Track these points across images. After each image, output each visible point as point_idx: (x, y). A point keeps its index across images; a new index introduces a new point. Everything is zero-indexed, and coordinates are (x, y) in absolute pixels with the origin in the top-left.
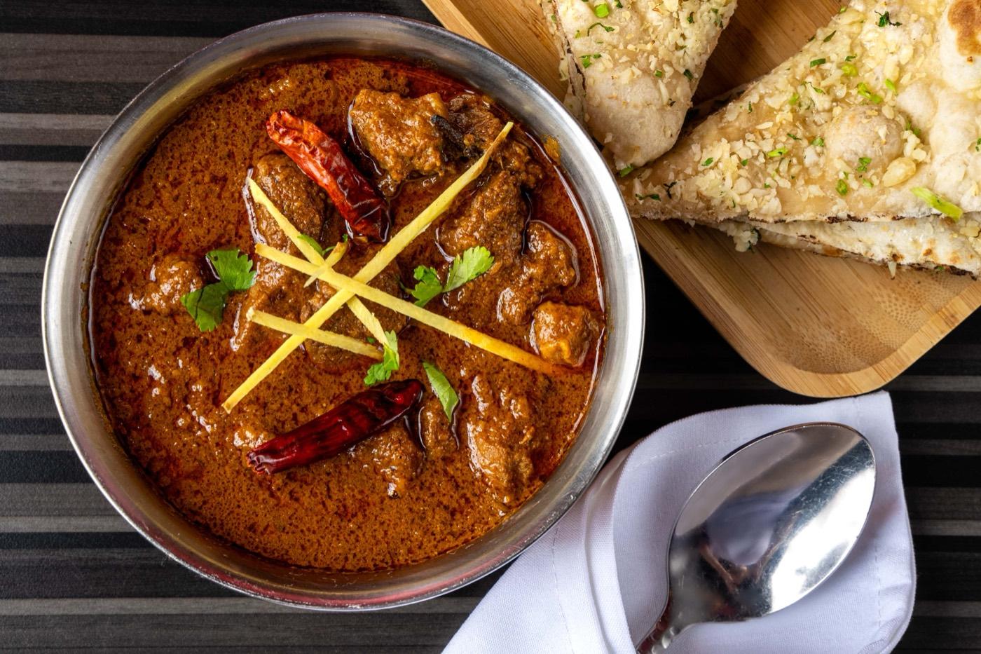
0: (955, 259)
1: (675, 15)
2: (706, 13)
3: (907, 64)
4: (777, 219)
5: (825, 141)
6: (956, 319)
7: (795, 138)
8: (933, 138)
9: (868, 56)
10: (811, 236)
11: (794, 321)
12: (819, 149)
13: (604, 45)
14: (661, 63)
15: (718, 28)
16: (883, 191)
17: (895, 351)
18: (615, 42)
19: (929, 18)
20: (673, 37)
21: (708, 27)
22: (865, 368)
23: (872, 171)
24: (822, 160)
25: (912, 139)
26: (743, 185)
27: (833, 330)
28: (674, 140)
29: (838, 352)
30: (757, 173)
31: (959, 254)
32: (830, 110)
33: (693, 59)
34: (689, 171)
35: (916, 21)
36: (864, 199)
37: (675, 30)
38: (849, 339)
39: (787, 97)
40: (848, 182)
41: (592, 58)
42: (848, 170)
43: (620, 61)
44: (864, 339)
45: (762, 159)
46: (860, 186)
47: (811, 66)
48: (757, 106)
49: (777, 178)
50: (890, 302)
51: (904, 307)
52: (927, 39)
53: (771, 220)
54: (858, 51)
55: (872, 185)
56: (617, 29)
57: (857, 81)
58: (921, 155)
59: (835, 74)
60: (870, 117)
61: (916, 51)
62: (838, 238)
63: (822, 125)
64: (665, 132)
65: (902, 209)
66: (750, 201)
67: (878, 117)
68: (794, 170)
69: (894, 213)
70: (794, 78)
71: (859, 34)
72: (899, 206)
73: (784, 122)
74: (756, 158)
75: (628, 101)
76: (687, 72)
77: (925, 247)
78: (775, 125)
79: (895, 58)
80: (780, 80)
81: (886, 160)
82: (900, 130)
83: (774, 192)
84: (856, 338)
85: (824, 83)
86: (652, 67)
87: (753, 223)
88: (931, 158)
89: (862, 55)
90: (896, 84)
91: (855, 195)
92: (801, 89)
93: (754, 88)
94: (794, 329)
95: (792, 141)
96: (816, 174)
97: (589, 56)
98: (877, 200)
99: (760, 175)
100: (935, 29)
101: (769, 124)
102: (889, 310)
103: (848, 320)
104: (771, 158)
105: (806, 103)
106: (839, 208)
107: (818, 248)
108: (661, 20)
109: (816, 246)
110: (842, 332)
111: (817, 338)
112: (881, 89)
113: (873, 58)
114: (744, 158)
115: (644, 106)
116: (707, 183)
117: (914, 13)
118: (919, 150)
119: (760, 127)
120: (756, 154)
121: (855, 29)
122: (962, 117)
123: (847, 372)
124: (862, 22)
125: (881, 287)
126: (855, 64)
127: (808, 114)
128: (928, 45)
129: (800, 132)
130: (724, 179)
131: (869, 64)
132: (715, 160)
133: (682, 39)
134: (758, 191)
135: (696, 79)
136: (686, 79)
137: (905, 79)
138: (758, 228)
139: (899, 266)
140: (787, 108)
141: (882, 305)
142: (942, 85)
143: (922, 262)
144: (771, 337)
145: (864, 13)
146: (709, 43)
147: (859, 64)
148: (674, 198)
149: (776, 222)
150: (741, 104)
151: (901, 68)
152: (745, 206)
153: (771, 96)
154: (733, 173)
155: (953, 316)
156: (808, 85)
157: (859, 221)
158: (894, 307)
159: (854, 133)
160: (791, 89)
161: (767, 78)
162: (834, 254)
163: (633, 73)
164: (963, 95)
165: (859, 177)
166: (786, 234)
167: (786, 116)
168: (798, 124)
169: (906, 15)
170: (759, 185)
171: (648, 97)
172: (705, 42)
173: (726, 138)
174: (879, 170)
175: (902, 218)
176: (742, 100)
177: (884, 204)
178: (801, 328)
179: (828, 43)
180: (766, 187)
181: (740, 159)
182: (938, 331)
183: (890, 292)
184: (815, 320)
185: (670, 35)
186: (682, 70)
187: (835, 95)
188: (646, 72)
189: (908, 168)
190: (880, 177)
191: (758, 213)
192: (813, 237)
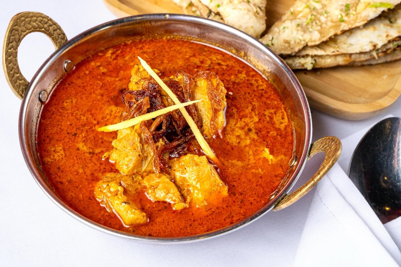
4: (320, 42)
5: (327, 11)
7: (315, 15)
16: (359, 14)
23: (351, 10)
24: (329, 18)
26: (301, 33)
36: (352, 20)
39: (304, 6)
40: (343, 18)
42: (342, 13)
45: (305, 24)
46: (349, 17)
48: (293, 12)
49: (314, 27)
50: (380, 81)
51: (387, 80)
55: (353, 15)
64: (260, 21)
65: (369, 16)
66: (307, 37)
68: (319, 24)
69: (366, 19)
72: (367, 15)
73: (307, 13)
74: (302, 24)
75: (241, 8)
77: (385, 35)
78: (304, 14)
81: (355, 5)
91: (348, 21)
98: (358, 17)
102: (382, 83)
106: (345, 27)
107: (341, 60)
114: (297, 24)
116: (285, 36)
119: (298, 17)
125: (374, 78)
134: (308, 34)
139: (378, 52)
140: (306, 9)
143: (386, 42)
148: (275, 45)
154: (296, 29)
165: (347, 15)
168: (313, 11)
170: (307, 32)
171: (248, 8)
174: (354, 8)
177: (361, 17)
180: (310, 32)
183: (379, 78)
189: (365, 4)
190: (356, 11)
191: (312, 42)
192: (338, 51)
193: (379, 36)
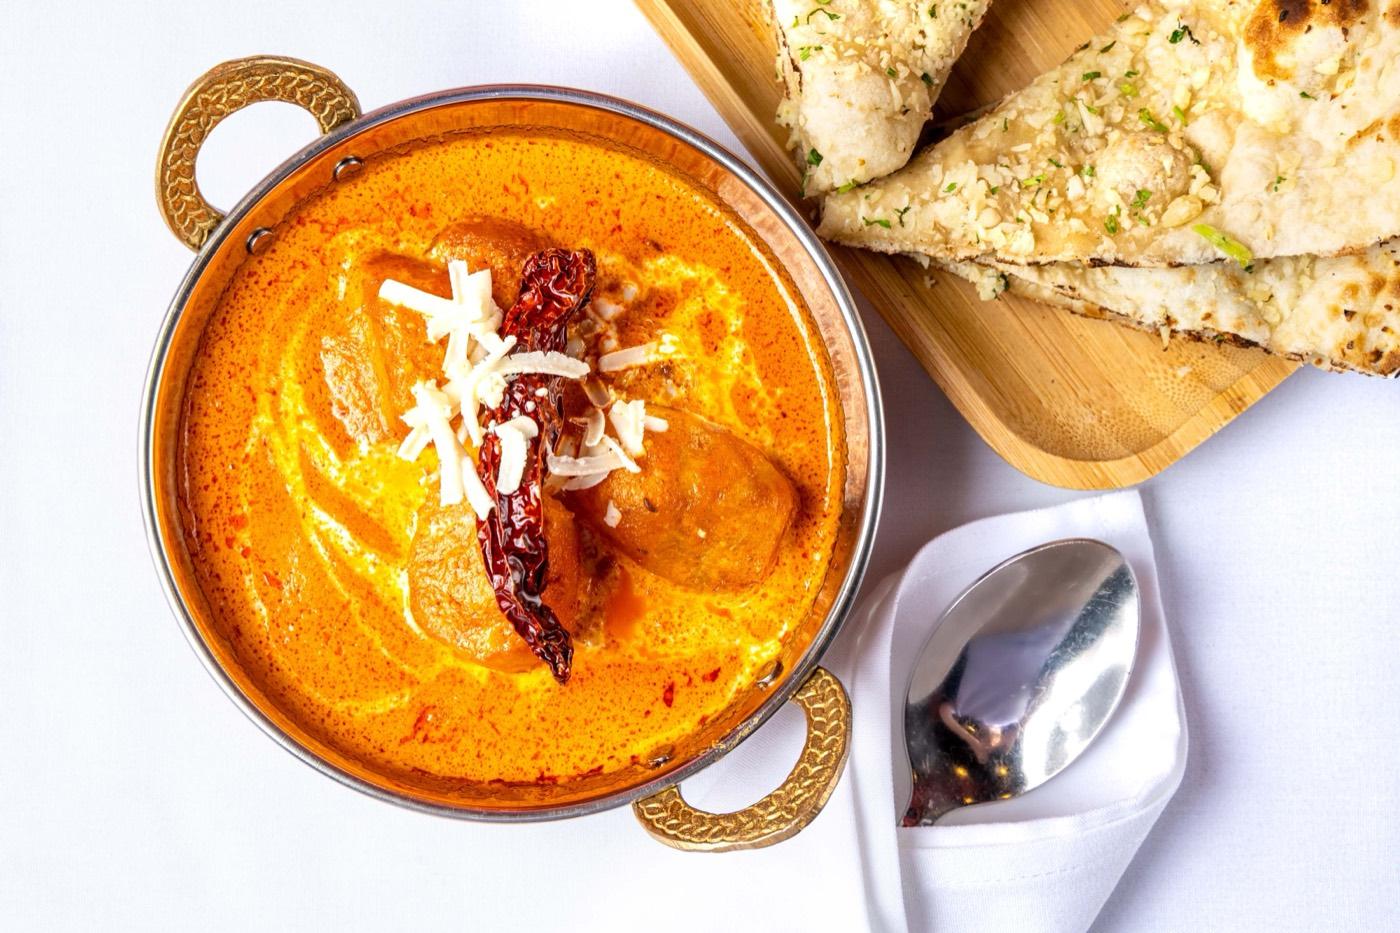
0: (1239, 326)
1: (913, 6)
2: (951, 7)
3: (1200, 90)
4: (1030, 260)
5: (1097, 169)
6: (1244, 404)
7: (1058, 166)
8: (1224, 178)
9: (1151, 76)
10: (1070, 288)
11: (1046, 395)
12: (1087, 179)
13: (826, 36)
14: (894, 60)
15: (966, 27)
16: (1161, 231)
17: (1166, 437)
18: (839, 33)
19: (1229, 38)
20: (910, 34)
21: (953, 24)
22: (1128, 456)
23: (1151, 209)
24: (1090, 194)
25: (1202, 176)
26: (989, 217)
27: (1093, 409)
28: (907, 156)
29: (1098, 436)
30: (1009, 206)
31: (1244, 320)
32: (1103, 137)
33: (934, 62)
34: (926, 196)
35: (1214, 40)
36: (1137, 241)
37: (912, 25)
38: (1112, 421)
39: (1051, 115)
40: (1119, 220)
41: (812, 50)
42: (1122, 205)
43: (846, 54)
44: (1131, 423)
45: (1015, 188)
46: (1135, 225)
47: (1084, 80)
48: (1013, 122)
49: (1033, 211)
50: (1166, 378)
51: (1182, 386)
52: (1226, 62)
53: (1022, 261)
54: (1140, 67)
55: (1149, 224)
56: (843, 17)
57: (1138, 103)
58: (1210, 194)
59: (1111, 93)
60: (1154, 144)
61: (1212, 73)
62: (1102, 294)
63: (1092, 152)
64: (896, 145)
65: (1181, 253)
66: (997, 238)
67: (1163, 147)
68: (1054, 203)
69: (1170, 257)
70: (1061, 92)
71: (1142, 48)
72: (1178, 249)
73: (1046, 145)
74: (1009, 187)
75: (853, 101)
76: (925, 77)
77: (1205, 310)
78: (1034, 147)
79: (1187, 81)
80: (1046, 94)
81: (1168, 197)
82: (1188, 163)
83: (1028, 226)
84: (1121, 421)
85: (1098, 103)
86: (884, 65)
87: (1001, 267)
88: (1222, 198)
89: (1145, 73)
90: (1186, 113)
91: (1127, 235)
92: (1069, 107)
93: (1012, 101)
94: (1045, 404)
95: (1053, 168)
96: (1081, 208)
97: (809, 48)
98: (1153, 241)
99: (1012, 207)
100: (1235, 52)
101: (1026, 147)
102: (1164, 388)
103: (1113, 397)
104: (1027, 187)
105: (1074, 122)
106: (1107, 249)
107: (1078, 305)
108: (896, 12)
109: (1074, 301)
110: (1104, 412)
111: (1073, 419)
112: (1167, 116)
113: (1158, 79)
114: (994, 185)
115: (871, 110)
116: (947, 211)
117: (1212, 29)
118: (1207, 188)
119: (1015, 149)
120: (1008, 182)
121: (1138, 42)
122: (1259, 151)
123: (1106, 460)
124: (1148, 34)
125: (1157, 360)
126: (1135, 82)
127: (1076, 136)
128: (1227, 69)
129: (1064, 159)
130: (968, 208)
131: (1153, 84)
132: (958, 186)
133: (921, 36)
134: (1009, 226)
135: (938, 85)
136: (923, 84)
137: (1198, 108)
138: (1006, 274)
139: (1173, 333)
140: (1051, 128)
141: (1156, 382)
142: (1240, 117)
143: (1199, 329)
144: (1016, 412)
145: (1151, 23)
146: (953, 43)
147: (1140, 84)
148: (906, 226)
149: (1029, 264)
150: (994, 120)
151: (1194, 95)
152: (991, 243)
153: (1032, 112)
154: (980, 203)
155: (1240, 399)
156: (1080, 103)
157: (1127, 266)
158: (1170, 386)
159: (1133, 159)
160: (1057, 105)
161: (1027, 91)
162: (1098, 313)
163: (860, 69)
164: (1263, 128)
165: (1133, 215)
166: (1040, 283)
167: (1048, 138)
168: (1063, 148)
169: (1203, 32)
170: (1010, 218)
171: (877, 99)
172: (949, 43)
173: (973, 159)
174: (1159, 207)
175: (1180, 265)
176: (996, 115)
177: (1160, 246)
178: (1054, 404)
179: (1106, 55)
180: (1019, 220)
181: (989, 185)
182: (1221, 418)
183: (1167, 367)
184: (1073, 396)
185: (907, 31)
186: (920, 73)
187: (1110, 118)
188: (876, 69)
189: (1193, 206)
190: (1159, 216)
191: (1007, 252)
192: (1072, 289)
193: (1191, 304)
